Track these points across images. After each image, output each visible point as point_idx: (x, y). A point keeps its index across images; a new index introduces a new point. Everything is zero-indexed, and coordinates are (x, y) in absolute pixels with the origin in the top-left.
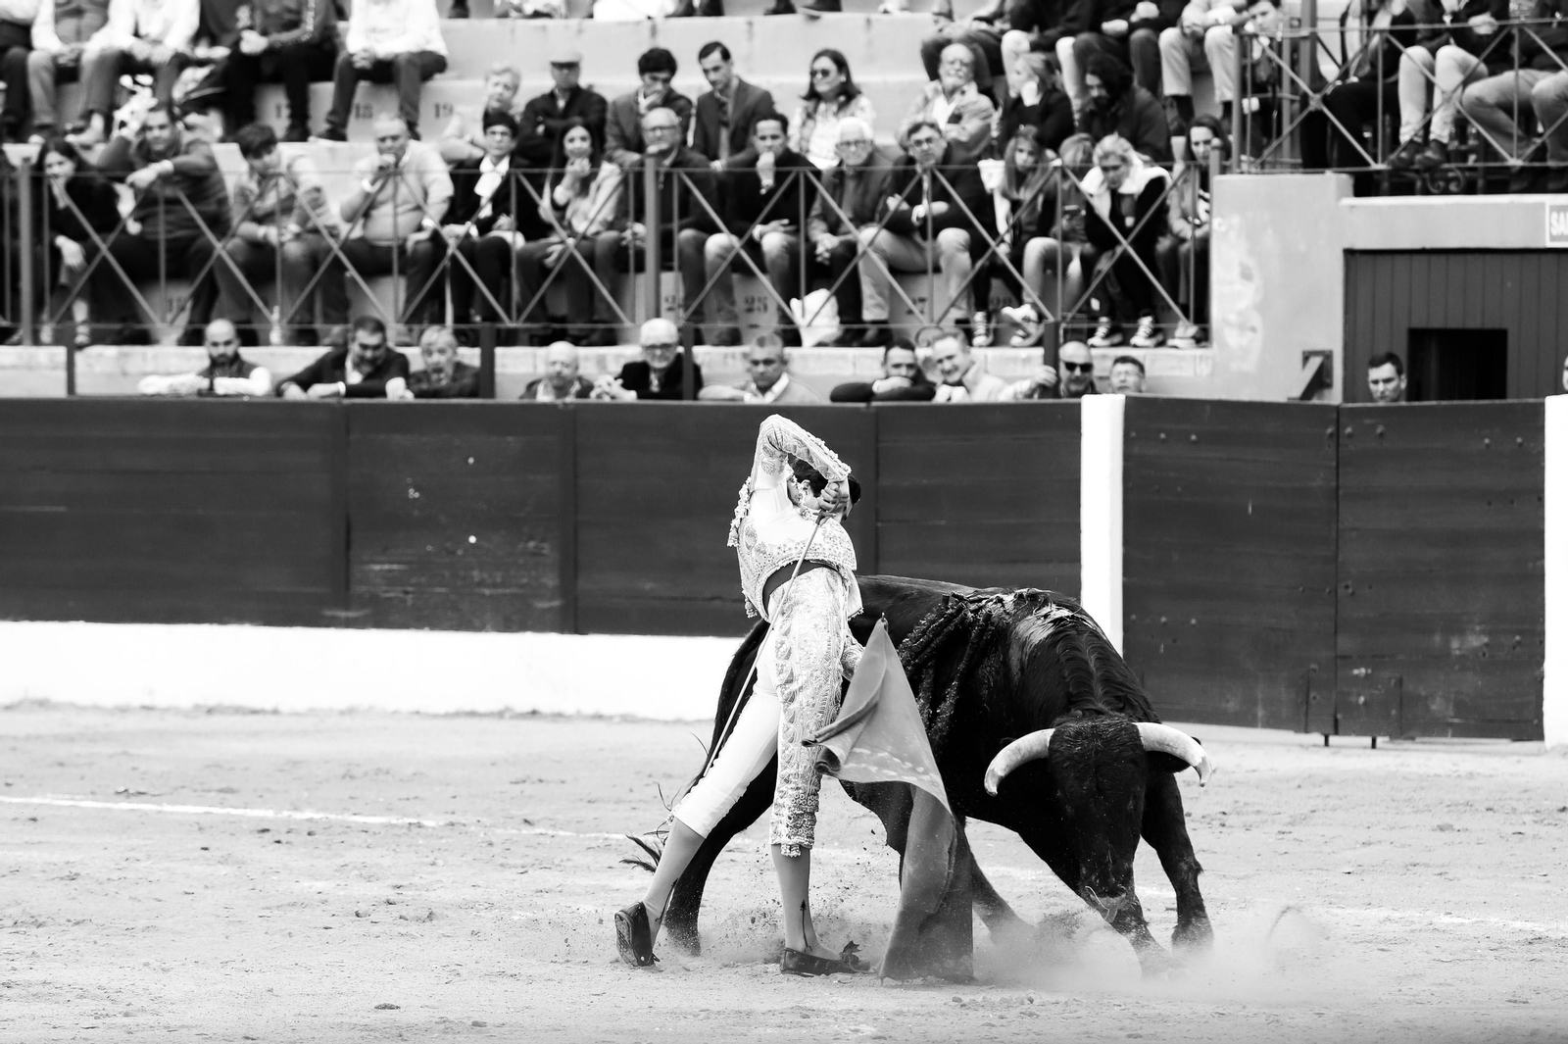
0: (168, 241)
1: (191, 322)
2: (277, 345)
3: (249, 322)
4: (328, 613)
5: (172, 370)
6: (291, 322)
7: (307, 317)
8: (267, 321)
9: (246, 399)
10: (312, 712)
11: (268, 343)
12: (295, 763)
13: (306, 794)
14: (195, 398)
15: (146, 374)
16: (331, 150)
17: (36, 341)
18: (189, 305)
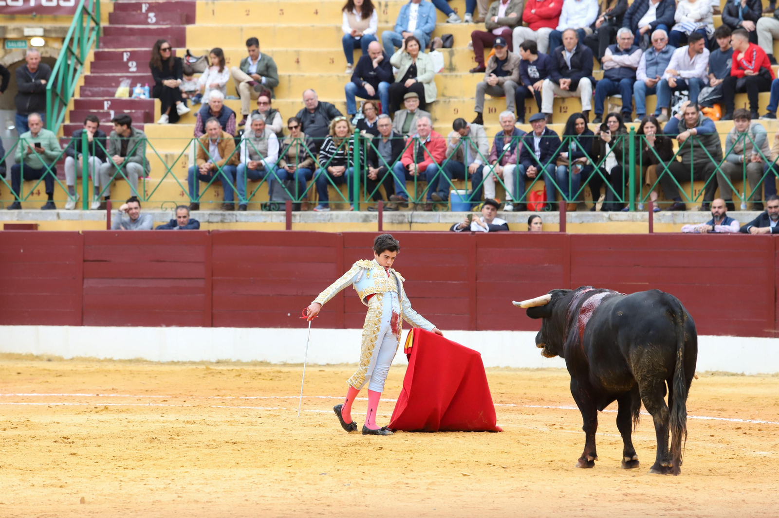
0: (695, 164)
1: (704, 200)
2: (742, 210)
3: (731, 200)
4: (766, 331)
5: (696, 221)
6: (750, 199)
7: (758, 197)
8: (740, 200)
9: (729, 234)
10: (759, 375)
11: (739, 210)
12: (752, 398)
13: (757, 412)
14: (706, 234)
15: (684, 223)
16: (769, 122)
17: (636, 209)
18: (703, 193)
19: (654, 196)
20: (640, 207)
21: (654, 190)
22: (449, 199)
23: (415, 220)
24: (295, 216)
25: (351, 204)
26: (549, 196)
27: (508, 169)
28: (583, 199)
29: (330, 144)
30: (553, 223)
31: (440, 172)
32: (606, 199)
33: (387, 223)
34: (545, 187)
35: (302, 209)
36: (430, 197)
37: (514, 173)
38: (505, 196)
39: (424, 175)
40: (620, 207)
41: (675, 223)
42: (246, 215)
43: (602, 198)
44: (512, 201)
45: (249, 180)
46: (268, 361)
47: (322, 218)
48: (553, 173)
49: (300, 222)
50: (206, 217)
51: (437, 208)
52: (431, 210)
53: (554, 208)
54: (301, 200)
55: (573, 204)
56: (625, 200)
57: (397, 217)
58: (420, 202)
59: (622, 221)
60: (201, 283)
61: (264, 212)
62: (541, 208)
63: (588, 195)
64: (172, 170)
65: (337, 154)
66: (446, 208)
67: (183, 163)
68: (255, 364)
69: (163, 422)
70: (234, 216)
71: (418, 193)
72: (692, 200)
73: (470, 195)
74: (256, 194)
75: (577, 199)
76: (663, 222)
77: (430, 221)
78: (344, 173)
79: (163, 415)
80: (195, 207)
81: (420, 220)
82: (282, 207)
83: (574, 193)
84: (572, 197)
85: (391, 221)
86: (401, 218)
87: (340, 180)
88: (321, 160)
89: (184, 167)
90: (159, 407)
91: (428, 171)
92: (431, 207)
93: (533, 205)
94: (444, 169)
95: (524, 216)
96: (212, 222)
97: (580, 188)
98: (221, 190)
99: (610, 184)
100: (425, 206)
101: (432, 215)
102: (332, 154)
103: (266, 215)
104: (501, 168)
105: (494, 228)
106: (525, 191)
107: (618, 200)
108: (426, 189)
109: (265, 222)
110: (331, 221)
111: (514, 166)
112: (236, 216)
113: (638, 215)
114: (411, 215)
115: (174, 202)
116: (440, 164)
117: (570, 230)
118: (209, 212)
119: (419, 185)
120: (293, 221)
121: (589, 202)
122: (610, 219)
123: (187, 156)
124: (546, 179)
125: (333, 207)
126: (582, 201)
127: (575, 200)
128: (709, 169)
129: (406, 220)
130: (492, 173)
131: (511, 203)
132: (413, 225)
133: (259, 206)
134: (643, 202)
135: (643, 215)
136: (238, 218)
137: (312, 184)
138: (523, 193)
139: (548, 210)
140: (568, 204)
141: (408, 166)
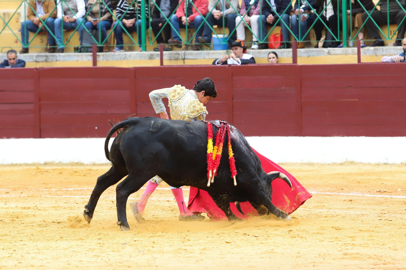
19: (361, 36)
20: (351, 44)
21: (361, 31)
22: (212, 41)
23: (186, 57)
24: (99, 56)
25: (140, 47)
26: (284, 37)
27: (254, 18)
28: (309, 39)
29: (124, 3)
30: (288, 57)
31: (205, 22)
32: (326, 39)
33: (167, 60)
34: (281, 31)
35: (104, 50)
36: (197, 41)
37: (258, 21)
38: (252, 38)
39: (193, 25)
40: (337, 45)
41: (376, 55)
42: (64, 56)
43: (323, 38)
44: (257, 41)
45: (65, 30)
46: (82, 162)
47: (119, 57)
48: (288, 21)
49: (103, 60)
50: (35, 58)
51: (203, 48)
52: (198, 50)
53: (288, 46)
54: (104, 44)
55: (302, 43)
56: (340, 40)
57: (174, 55)
58: (190, 44)
59: (337, 55)
60: (31, 107)
61: (77, 54)
62: (279, 46)
63: (312, 36)
64: (9, 24)
65: (129, 10)
66: (209, 48)
67: (16, 19)
68: (73, 164)
69: (7, 208)
70: (55, 57)
71: (188, 37)
72: (389, 38)
73: (227, 38)
74: (71, 40)
75: (305, 39)
76: (368, 55)
77: (198, 58)
78: (134, 24)
79: (6, 203)
80: (26, 51)
81: (191, 57)
82: (90, 50)
83: (303, 34)
84: (301, 38)
85: (169, 58)
86: (176, 56)
87: (132, 30)
88: (117, 14)
89: (17, 22)
90: (3, 197)
91: (196, 21)
92: (198, 48)
93: (273, 44)
94: (207, 20)
95: (266, 53)
96: (38, 62)
97: (306, 31)
98: (45, 39)
99: (329, 28)
100: (194, 47)
101: (199, 53)
102: (125, 10)
103: (78, 56)
104: (249, 18)
105: (244, 62)
106: (267, 34)
107: (334, 39)
108: (195, 34)
109: (77, 61)
110: (125, 59)
111: (258, 16)
112: (56, 56)
113: (350, 50)
114: (184, 54)
115: (10, 47)
116: (205, 16)
117: (301, 62)
118: (36, 54)
119: (189, 32)
120: (98, 59)
121: (313, 41)
122: (329, 53)
123: (19, 14)
124: (282, 25)
125: (127, 49)
126: (308, 41)
127: (303, 40)
128: (400, 16)
129: (180, 57)
130: (242, 22)
131: (256, 43)
132: (186, 61)
133: (73, 49)
134: (353, 41)
135: (353, 50)
136: (58, 59)
137: (111, 33)
138: (266, 36)
139: (284, 48)
140: (299, 43)
141: (180, 18)
